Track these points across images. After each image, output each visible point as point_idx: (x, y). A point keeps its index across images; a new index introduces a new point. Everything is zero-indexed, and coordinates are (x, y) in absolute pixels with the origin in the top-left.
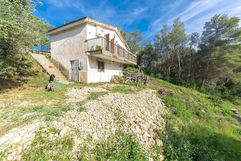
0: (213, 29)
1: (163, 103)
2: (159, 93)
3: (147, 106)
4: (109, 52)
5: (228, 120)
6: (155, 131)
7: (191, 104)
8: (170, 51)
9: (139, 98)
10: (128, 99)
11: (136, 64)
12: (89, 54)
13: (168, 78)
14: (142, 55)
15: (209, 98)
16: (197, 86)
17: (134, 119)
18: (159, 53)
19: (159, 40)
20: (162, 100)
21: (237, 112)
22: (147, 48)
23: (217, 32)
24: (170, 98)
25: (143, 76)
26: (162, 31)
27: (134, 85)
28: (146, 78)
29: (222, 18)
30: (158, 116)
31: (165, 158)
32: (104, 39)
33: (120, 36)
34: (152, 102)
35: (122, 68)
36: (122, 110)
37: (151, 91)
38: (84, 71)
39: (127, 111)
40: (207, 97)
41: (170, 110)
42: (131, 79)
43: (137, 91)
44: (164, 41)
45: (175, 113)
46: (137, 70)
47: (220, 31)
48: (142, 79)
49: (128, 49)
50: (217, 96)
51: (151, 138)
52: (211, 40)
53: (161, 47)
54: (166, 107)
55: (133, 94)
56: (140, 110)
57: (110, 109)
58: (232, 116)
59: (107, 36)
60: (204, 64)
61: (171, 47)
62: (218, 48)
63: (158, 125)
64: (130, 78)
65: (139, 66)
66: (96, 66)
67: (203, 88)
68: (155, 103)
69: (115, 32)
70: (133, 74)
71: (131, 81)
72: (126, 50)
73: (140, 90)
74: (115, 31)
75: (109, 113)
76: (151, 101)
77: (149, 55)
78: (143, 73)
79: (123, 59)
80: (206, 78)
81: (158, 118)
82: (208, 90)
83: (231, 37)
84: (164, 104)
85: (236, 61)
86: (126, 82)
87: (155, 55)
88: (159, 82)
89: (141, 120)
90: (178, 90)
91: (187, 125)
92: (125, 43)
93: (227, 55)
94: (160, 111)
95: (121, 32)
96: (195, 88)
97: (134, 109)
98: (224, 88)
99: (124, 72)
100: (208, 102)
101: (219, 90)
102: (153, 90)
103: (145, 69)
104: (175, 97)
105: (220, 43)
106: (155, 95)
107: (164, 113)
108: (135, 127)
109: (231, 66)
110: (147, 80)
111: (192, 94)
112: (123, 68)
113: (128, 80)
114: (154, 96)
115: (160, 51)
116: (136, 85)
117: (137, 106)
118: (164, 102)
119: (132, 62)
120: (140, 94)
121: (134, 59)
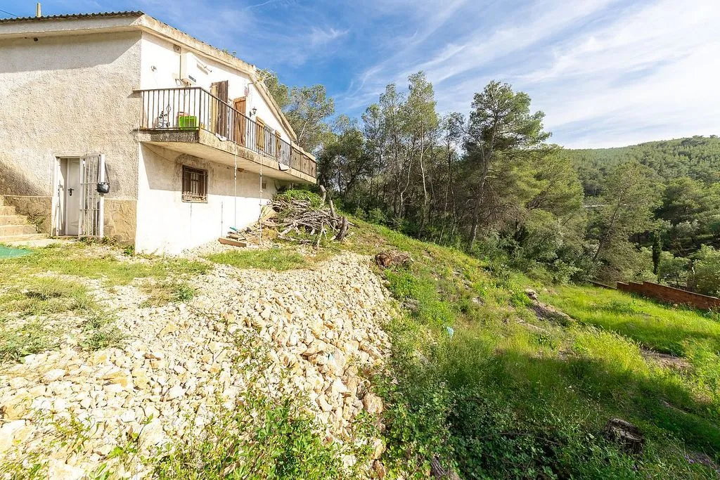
0: (489, 112)
1: (386, 289)
2: (377, 264)
3: (341, 302)
4: (224, 139)
5: (521, 315)
6: (364, 372)
7: (451, 287)
8: (404, 152)
9: (321, 282)
10: (285, 288)
11: (314, 181)
12: (147, 138)
13: (400, 221)
14: (333, 156)
15: (487, 268)
16: (463, 241)
17: (303, 348)
18: (378, 155)
19: (377, 122)
20: (384, 281)
21: (535, 296)
22: (346, 139)
23: (497, 118)
24: (404, 275)
25: (335, 217)
26: (382, 98)
27: (309, 242)
28: (341, 222)
29: (503, 91)
30: (371, 326)
31: (388, 446)
32: (207, 95)
33: (265, 96)
34: (357, 290)
35: (271, 191)
36: (263, 324)
37: (355, 258)
38: (121, 197)
39: (281, 325)
40: (483, 267)
41: (404, 306)
42: (299, 226)
43: (316, 260)
44: (388, 125)
45: (414, 314)
46: (316, 197)
47: (501, 117)
48: (332, 223)
49: (292, 135)
50: (501, 263)
51: (350, 396)
52: (487, 134)
53: (383, 139)
54: (392, 299)
55: (302, 270)
56: (322, 318)
57: (221, 326)
58: (526, 305)
59: (222, 88)
60: (475, 188)
61: (406, 141)
62: (499, 153)
63: (370, 353)
64: (295, 222)
65: (322, 187)
66: (174, 181)
67: (474, 246)
68: (366, 291)
69: (249, 81)
70: (306, 212)
71: (298, 231)
72: (284, 136)
73: (324, 258)
74: (248, 76)
75: (217, 338)
76: (356, 286)
77: (351, 158)
78: (333, 209)
79: (274, 164)
80: (481, 221)
81: (372, 335)
82: (485, 250)
83: (518, 132)
84: (388, 293)
85: (528, 183)
86: (282, 235)
87: (368, 159)
88: (378, 233)
89: (322, 346)
90: (423, 252)
91: (442, 340)
92: (280, 115)
93: (515, 170)
94: (377, 313)
95: (270, 84)
96: (458, 245)
97: (302, 315)
98: (513, 244)
99: (278, 204)
100: (484, 277)
101: (505, 247)
102: (361, 257)
103: (341, 195)
104: (416, 272)
105: (503, 144)
106: (365, 269)
107: (389, 317)
108: (304, 370)
109: (522, 194)
110: (346, 228)
111: (453, 262)
112: (274, 191)
113: (289, 230)
114: (362, 273)
115: (378, 149)
116: (314, 244)
117: (312, 305)
118: (388, 288)
119: (303, 176)
120: (325, 271)
121: (307, 166)
